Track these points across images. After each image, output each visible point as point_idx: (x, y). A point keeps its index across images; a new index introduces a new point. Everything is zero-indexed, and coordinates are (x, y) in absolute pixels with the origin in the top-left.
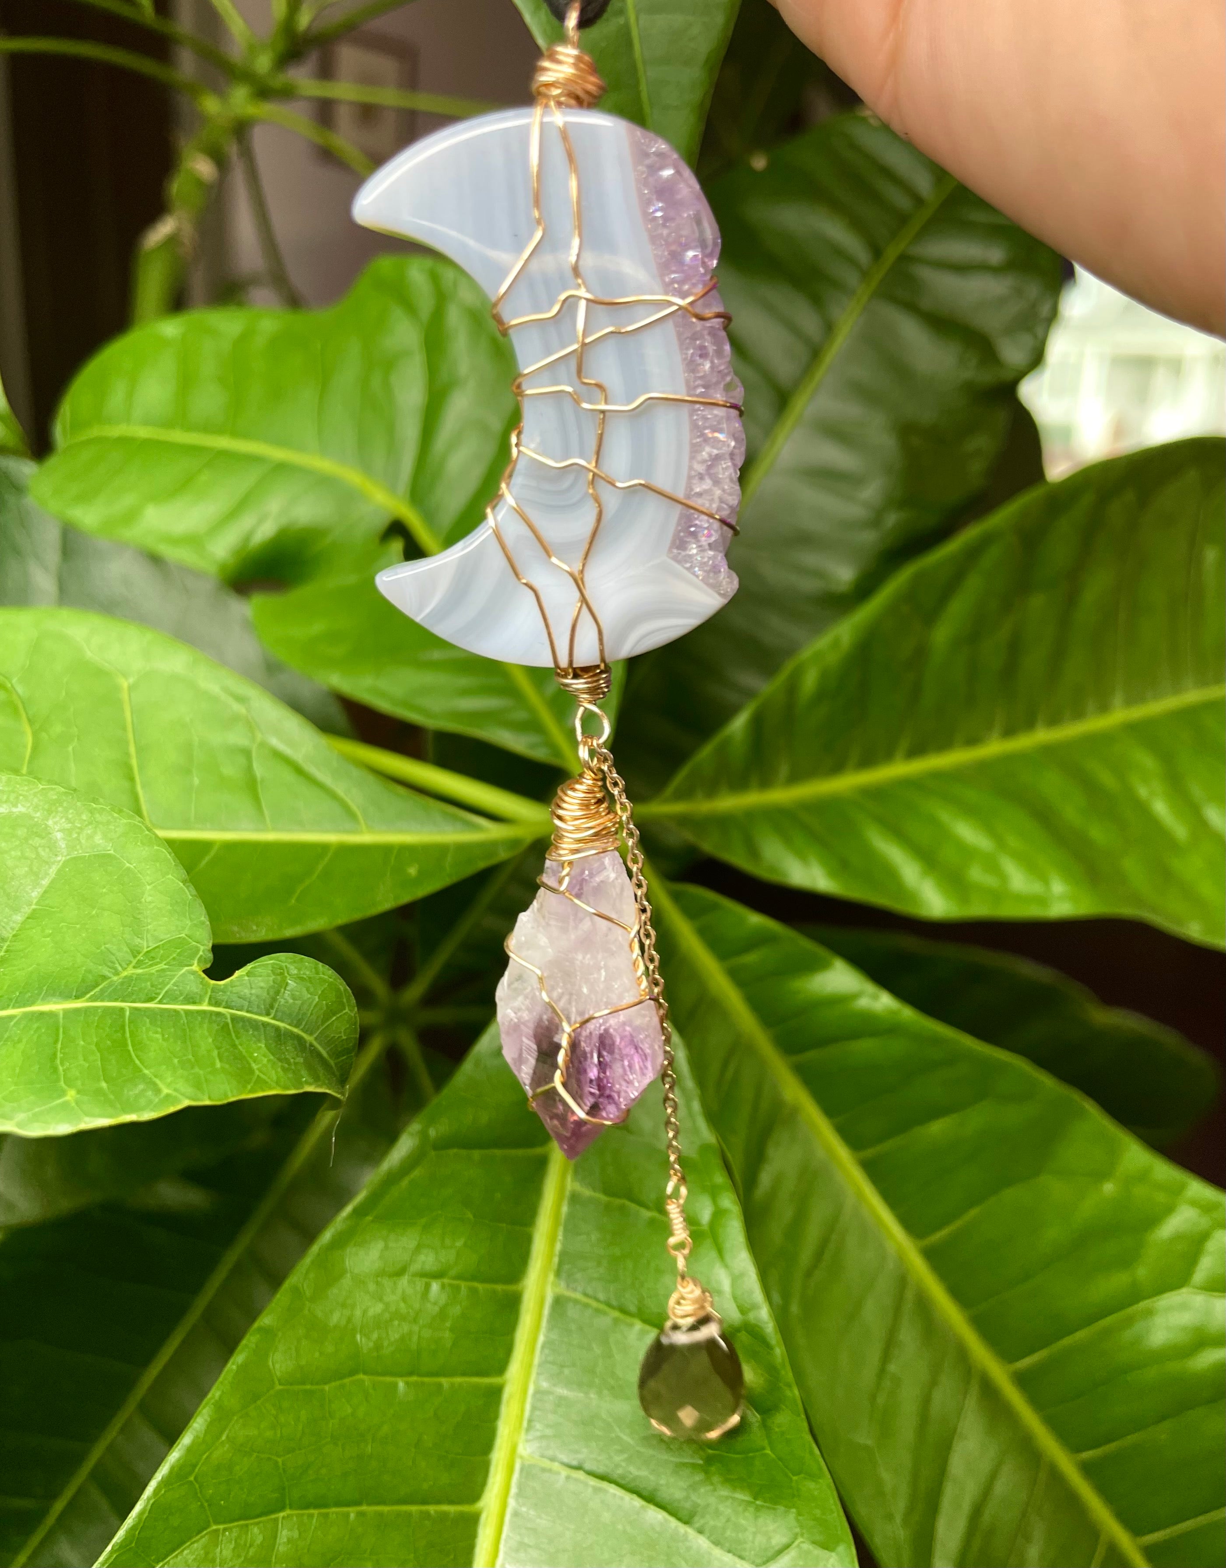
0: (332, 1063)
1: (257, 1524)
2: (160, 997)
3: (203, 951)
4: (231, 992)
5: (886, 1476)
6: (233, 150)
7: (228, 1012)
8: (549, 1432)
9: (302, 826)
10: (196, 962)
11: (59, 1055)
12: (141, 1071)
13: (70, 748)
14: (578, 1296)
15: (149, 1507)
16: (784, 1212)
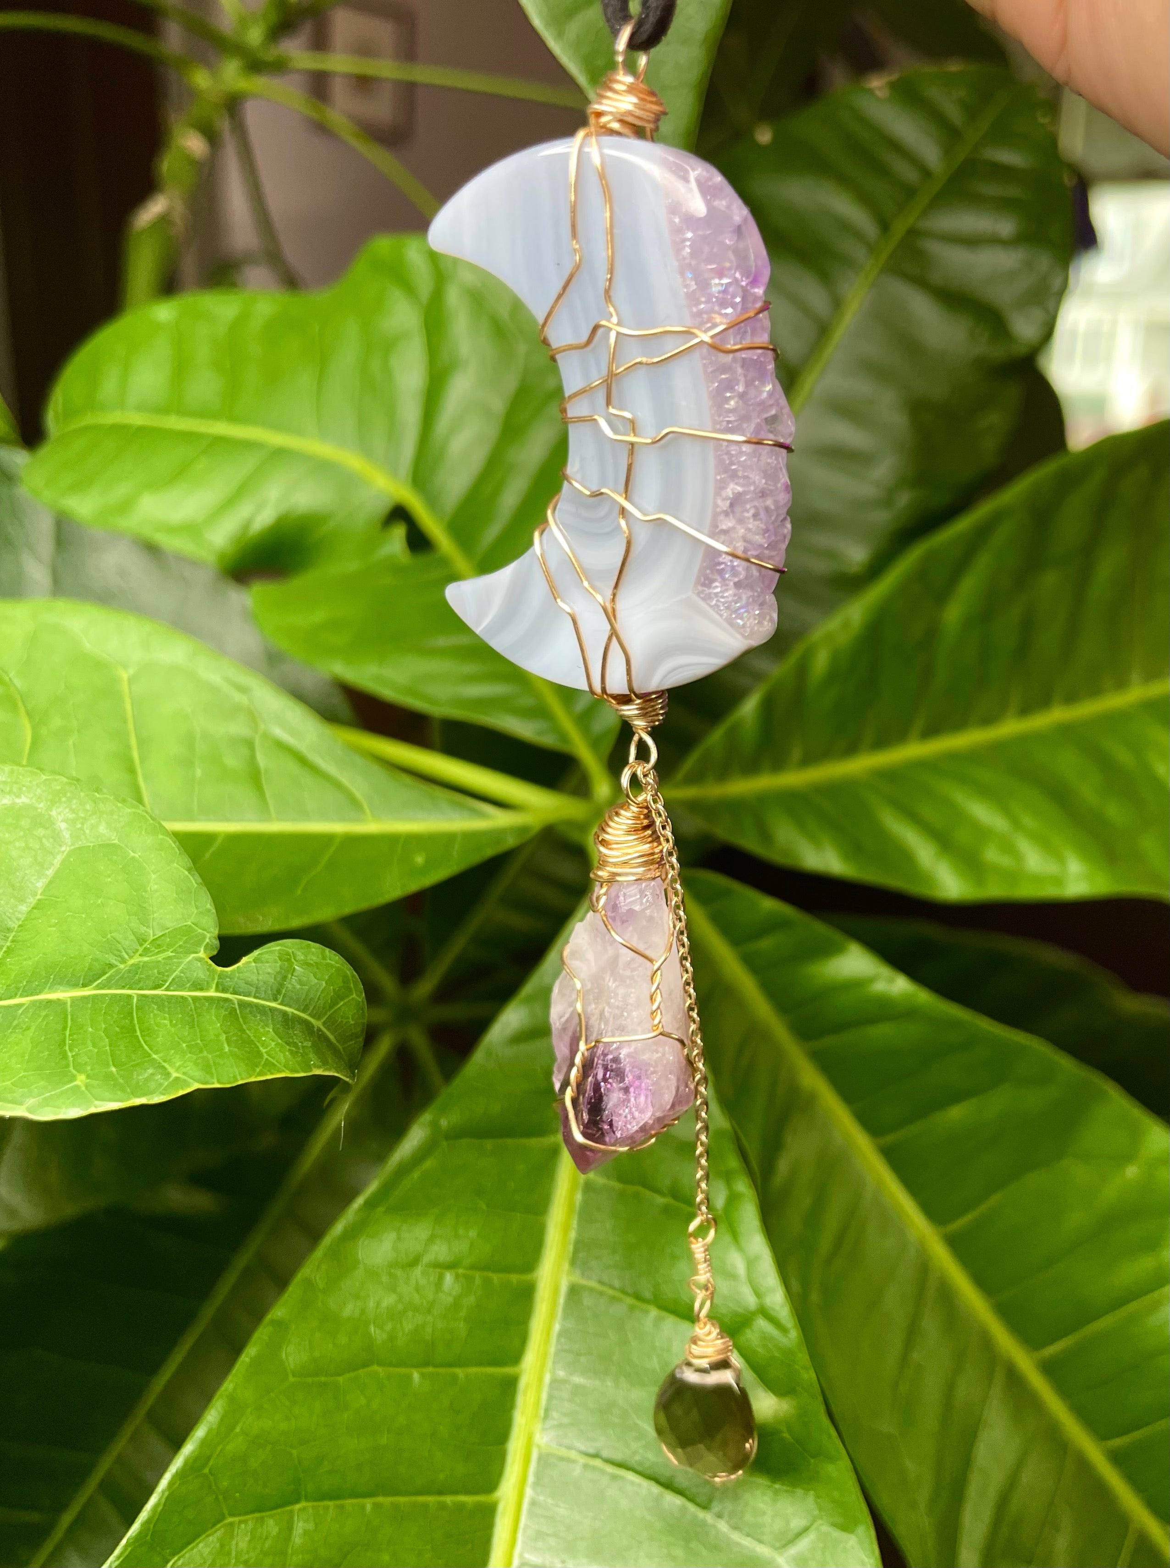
0: (340, 1047)
1: (272, 1516)
2: (167, 984)
3: (210, 938)
4: (238, 978)
5: (910, 1465)
6: (224, 125)
7: (236, 998)
8: (565, 1420)
9: (305, 816)
10: (202, 949)
11: (67, 1041)
12: (149, 1055)
13: (71, 742)
14: (593, 1284)
15: (163, 1500)
16: (803, 1200)
